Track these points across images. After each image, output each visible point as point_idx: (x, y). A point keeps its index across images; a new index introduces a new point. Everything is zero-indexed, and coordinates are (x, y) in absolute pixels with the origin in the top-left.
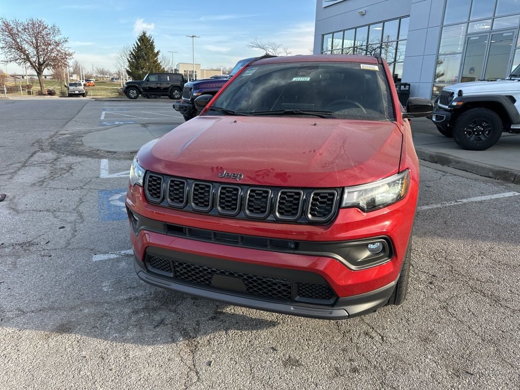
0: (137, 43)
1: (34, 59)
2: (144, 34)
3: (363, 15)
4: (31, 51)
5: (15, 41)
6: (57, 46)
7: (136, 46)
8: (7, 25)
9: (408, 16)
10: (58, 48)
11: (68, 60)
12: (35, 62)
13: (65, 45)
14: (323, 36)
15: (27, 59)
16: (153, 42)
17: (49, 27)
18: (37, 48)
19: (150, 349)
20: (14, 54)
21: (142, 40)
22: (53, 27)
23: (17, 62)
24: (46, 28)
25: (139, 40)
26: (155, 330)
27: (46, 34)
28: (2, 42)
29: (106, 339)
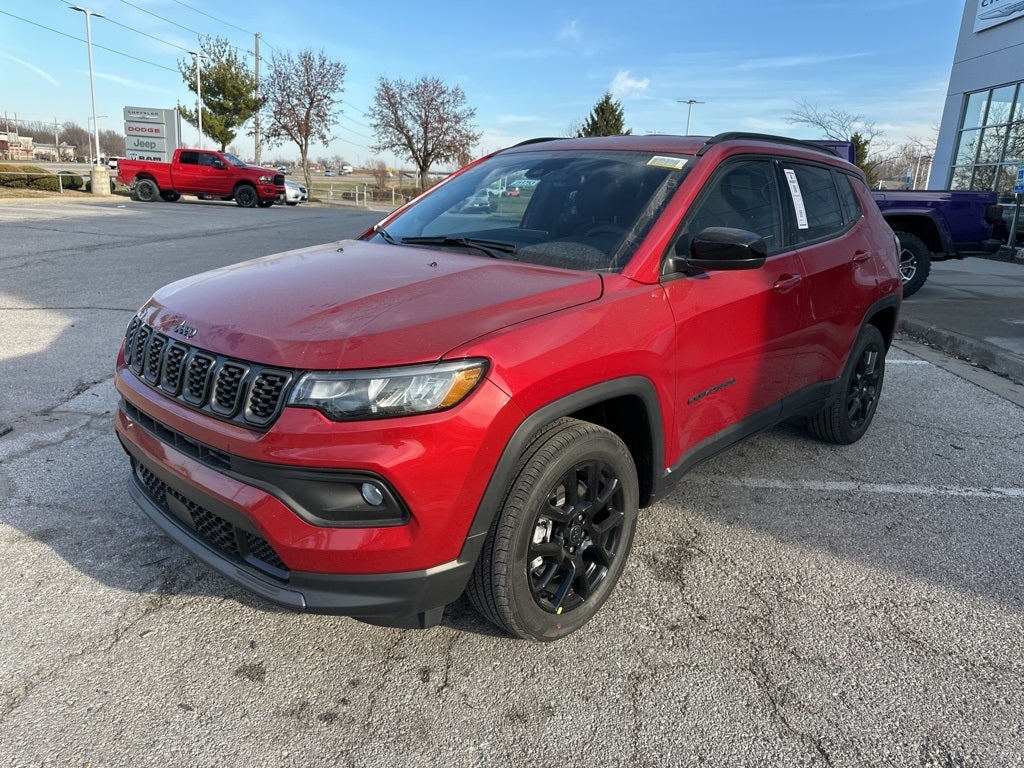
0: (592, 116)
1: (420, 146)
2: (608, 98)
4: (415, 128)
5: (395, 113)
6: (456, 122)
7: (590, 122)
8: (386, 88)
10: (457, 127)
11: (471, 148)
12: (420, 150)
13: (470, 121)
14: (967, 95)
15: (410, 145)
16: (621, 114)
17: (450, 91)
18: (425, 125)
19: (102, 590)
20: (393, 135)
21: (602, 110)
22: (455, 92)
23: (394, 149)
24: (444, 92)
25: (596, 111)
26: (138, 568)
27: (442, 103)
28: (377, 117)
29: (71, 563)
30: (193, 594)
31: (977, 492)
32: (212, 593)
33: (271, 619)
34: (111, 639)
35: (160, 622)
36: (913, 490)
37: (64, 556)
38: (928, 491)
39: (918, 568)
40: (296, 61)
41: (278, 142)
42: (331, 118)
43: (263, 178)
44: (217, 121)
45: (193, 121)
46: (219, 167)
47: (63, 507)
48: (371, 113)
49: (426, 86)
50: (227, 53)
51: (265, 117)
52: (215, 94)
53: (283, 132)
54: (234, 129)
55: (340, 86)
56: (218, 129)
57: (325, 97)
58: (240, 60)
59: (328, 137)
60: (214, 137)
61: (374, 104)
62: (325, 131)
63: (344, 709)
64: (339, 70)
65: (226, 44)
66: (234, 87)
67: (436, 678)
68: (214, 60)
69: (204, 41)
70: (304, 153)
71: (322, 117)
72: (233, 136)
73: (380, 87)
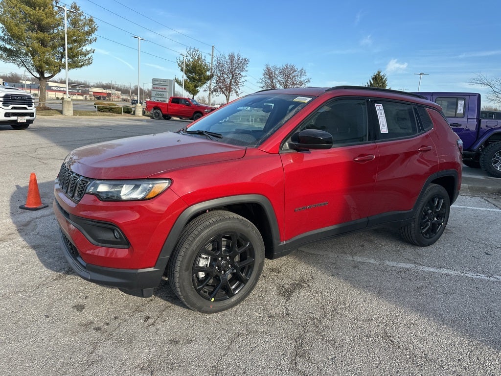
0: (370, 81)
2: (379, 73)
5: (272, 82)
7: (369, 84)
8: (268, 70)
16: (386, 80)
17: (299, 70)
19: (44, 270)
21: (376, 78)
22: (301, 71)
24: (296, 71)
25: (373, 79)
27: (294, 76)
28: (263, 83)
30: (76, 275)
34: (36, 288)
35: (57, 285)
37: (38, 255)
40: (227, 57)
41: (217, 94)
42: (241, 83)
43: (206, 111)
44: (191, 85)
45: (180, 84)
46: (188, 105)
48: (261, 81)
49: (287, 68)
50: (198, 55)
51: (213, 83)
52: (191, 73)
53: (219, 90)
54: (198, 89)
55: (246, 69)
56: (192, 88)
57: (239, 74)
58: (203, 58)
59: (239, 92)
60: (190, 92)
61: (262, 77)
62: (238, 90)
63: (106, 327)
64: (246, 61)
65: (198, 51)
66: (200, 70)
67: (150, 321)
68: (192, 58)
69: (188, 50)
70: (228, 100)
71: (237, 83)
72: (198, 92)
73: (265, 69)
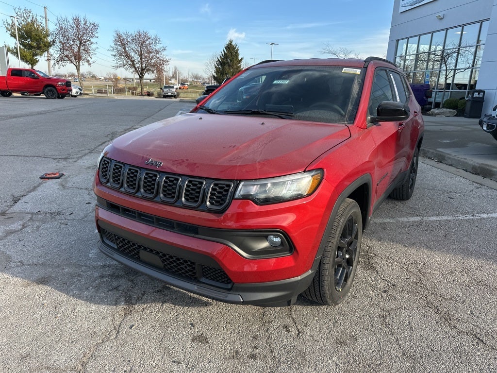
0: (224, 51)
1: (138, 65)
2: (231, 42)
3: (440, 19)
4: (137, 58)
5: (124, 49)
6: (157, 53)
7: (223, 54)
8: (120, 37)
9: (488, 19)
10: (158, 56)
11: (165, 66)
12: (138, 67)
13: (164, 53)
14: (398, 41)
15: (133, 65)
16: (238, 50)
17: (153, 38)
18: (141, 55)
19: (94, 307)
20: (124, 60)
21: (229, 48)
22: (155, 38)
23: (125, 67)
24: (149, 38)
25: (226, 48)
26: (107, 293)
27: (149, 44)
28: (115, 51)
29: (67, 294)
30: (145, 303)
31: (469, 217)
32: (154, 301)
33: (193, 310)
34: (114, 333)
36: (445, 218)
37: (61, 291)
38: (450, 218)
39: (467, 252)
40: (71, 21)
41: (63, 64)
42: (92, 51)
43: (60, 83)
44: (27, 52)
45: (16, 54)
46: (34, 78)
47: (44, 264)
48: (112, 49)
49: (140, 35)
50: (31, 17)
51: (54, 51)
52: (25, 39)
53: (66, 59)
54: (38, 58)
55: (96, 35)
56: (29, 57)
57: (88, 40)
58: (39, 20)
59: (91, 62)
60: (26, 61)
61: (113, 45)
62: (89, 58)
63: (258, 351)
64: (95, 26)
65: (30, 12)
66: (36, 35)
67: (293, 329)
68: (23, 21)
69: (17, 10)
70: (78, 69)
71: (87, 51)
72: (37, 61)
73: (115, 35)
